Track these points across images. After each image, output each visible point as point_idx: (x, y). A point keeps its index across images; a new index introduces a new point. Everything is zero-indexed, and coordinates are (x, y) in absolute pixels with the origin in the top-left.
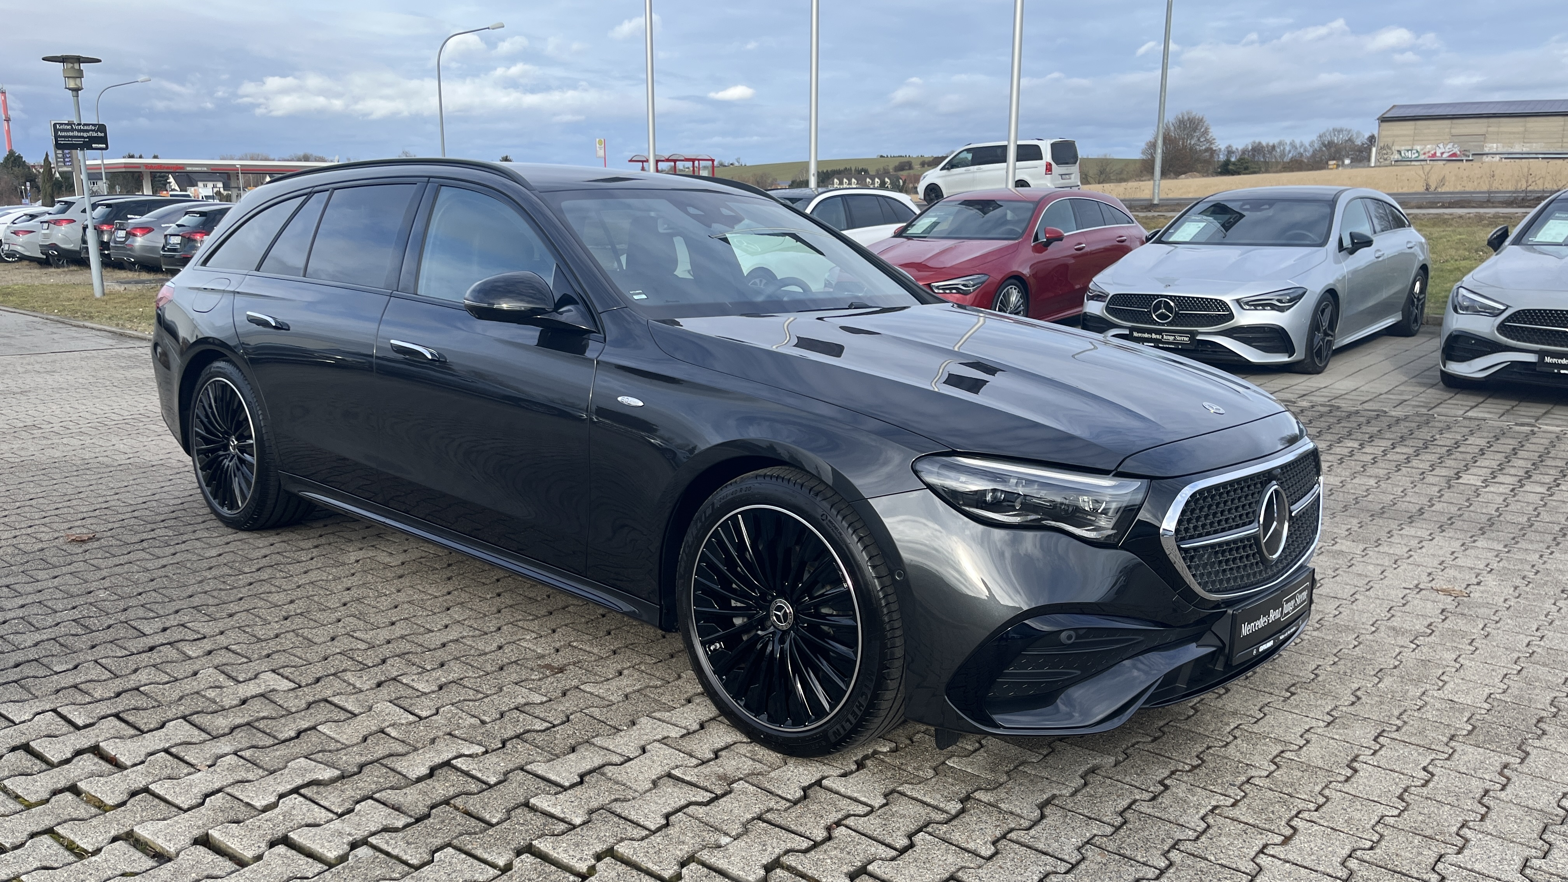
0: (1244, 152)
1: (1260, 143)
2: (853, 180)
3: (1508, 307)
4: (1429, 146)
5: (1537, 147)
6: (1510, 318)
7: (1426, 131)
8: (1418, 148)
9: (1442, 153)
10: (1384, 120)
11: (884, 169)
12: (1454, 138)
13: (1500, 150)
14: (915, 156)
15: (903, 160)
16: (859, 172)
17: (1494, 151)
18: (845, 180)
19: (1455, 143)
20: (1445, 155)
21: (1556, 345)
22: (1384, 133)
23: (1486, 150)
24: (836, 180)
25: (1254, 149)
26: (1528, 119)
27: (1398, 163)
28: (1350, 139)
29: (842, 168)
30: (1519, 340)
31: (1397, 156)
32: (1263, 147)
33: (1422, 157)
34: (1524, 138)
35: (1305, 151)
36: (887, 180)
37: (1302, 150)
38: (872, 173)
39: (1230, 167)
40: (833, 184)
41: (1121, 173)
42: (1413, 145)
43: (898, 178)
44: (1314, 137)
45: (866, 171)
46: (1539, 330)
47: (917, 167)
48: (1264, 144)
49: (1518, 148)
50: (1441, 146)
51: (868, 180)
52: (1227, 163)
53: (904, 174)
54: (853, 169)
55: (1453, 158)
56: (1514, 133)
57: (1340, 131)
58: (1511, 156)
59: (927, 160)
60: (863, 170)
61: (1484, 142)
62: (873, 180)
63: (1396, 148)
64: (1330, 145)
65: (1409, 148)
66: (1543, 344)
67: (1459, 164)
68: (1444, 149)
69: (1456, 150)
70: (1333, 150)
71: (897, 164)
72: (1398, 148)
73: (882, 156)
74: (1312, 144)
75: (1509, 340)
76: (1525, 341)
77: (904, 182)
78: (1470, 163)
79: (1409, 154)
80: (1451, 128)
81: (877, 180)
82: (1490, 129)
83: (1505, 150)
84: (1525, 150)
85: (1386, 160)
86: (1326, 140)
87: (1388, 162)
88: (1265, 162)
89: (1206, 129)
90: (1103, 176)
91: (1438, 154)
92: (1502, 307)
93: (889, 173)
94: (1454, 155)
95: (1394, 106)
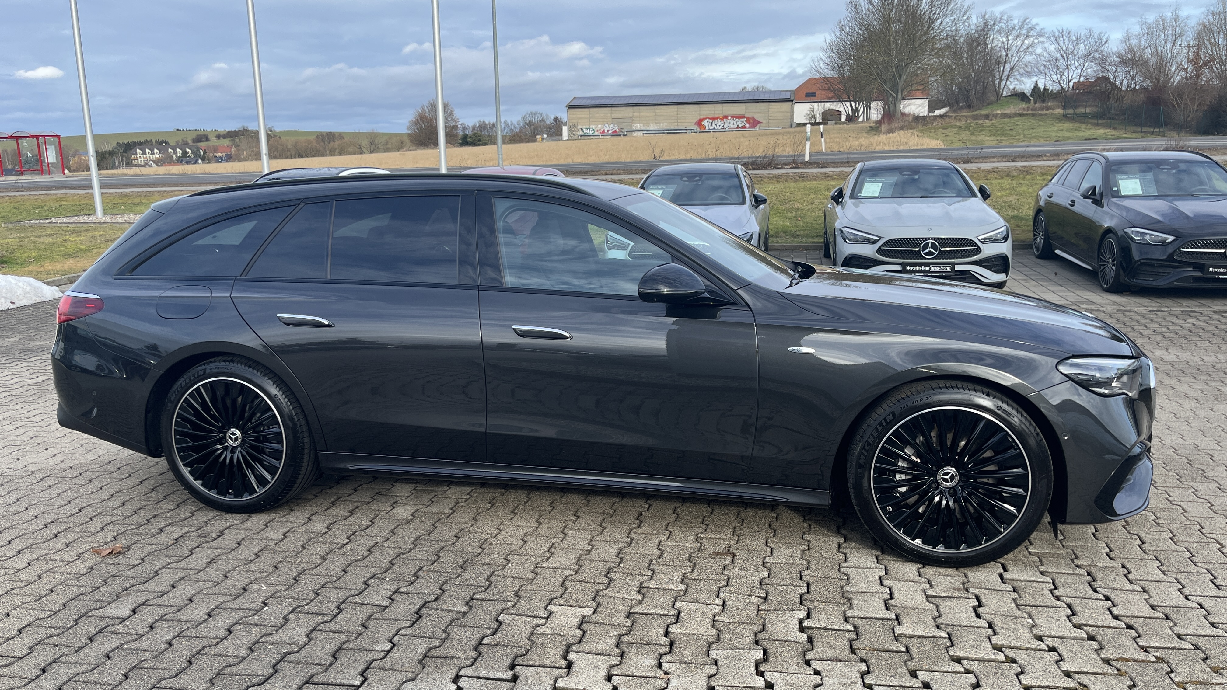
0: (474, 128)
1: (484, 122)
2: (156, 150)
3: (880, 238)
4: (599, 126)
5: (663, 126)
6: (884, 245)
7: (596, 115)
8: (593, 127)
9: (608, 131)
10: (570, 107)
11: (183, 141)
12: (614, 120)
13: (642, 128)
14: (209, 130)
15: (199, 133)
16: (161, 143)
17: (638, 129)
18: (147, 150)
19: (615, 123)
20: (610, 132)
21: (911, 259)
22: (571, 116)
23: (634, 128)
24: (138, 151)
25: (480, 126)
26: (656, 107)
27: (583, 138)
28: (542, 120)
29: (143, 140)
30: (890, 258)
31: (581, 133)
32: (486, 125)
33: (596, 133)
34: (655, 120)
35: (515, 127)
36: (188, 150)
37: (513, 127)
38: (172, 144)
39: (469, 139)
40: (136, 153)
41: (387, 144)
42: (590, 125)
43: (198, 149)
44: (519, 118)
45: (166, 143)
46: (901, 250)
47: (213, 138)
48: (487, 123)
49: (652, 127)
50: (607, 125)
51: (170, 150)
52: (465, 137)
53: (203, 144)
54: (154, 141)
55: (615, 134)
56: (649, 117)
57: (536, 114)
58: (648, 132)
59: (221, 134)
60: (163, 142)
61: (632, 122)
62: (175, 150)
63: (580, 127)
64: (530, 124)
65: (588, 127)
66: (904, 259)
67: (619, 137)
68: (609, 128)
69: (616, 128)
70: (532, 127)
71: (194, 137)
72: (581, 127)
73: (178, 130)
74: (518, 123)
75: (885, 258)
76: (893, 258)
77: (205, 152)
78: (625, 138)
79: (588, 131)
80: (611, 113)
81: (178, 150)
82: (635, 114)
83: (644, 128)
84: (657, 128)
85: (574, 135)
86: (528, 119)
87: (576, 137)
88: (489, 136)
89: (451, 111)
90: (373, 147)
91: (606, 131)
92: (877, 238)
93: (187, 144)
94: (615, 131)
95: (575, 98)
